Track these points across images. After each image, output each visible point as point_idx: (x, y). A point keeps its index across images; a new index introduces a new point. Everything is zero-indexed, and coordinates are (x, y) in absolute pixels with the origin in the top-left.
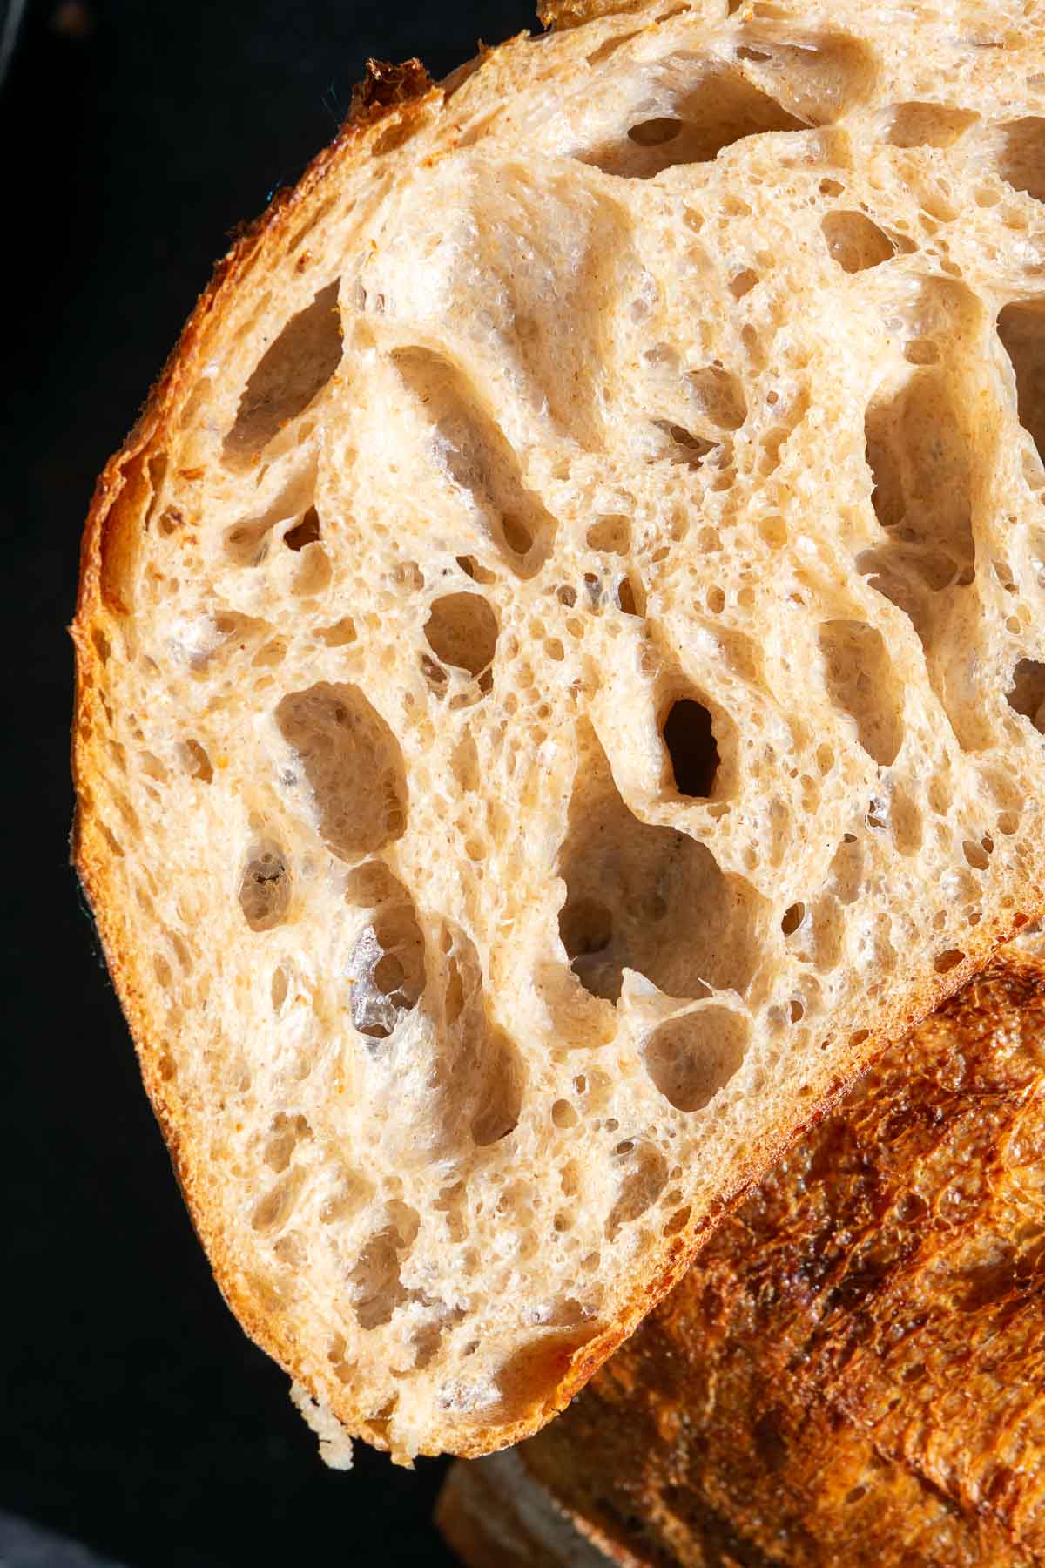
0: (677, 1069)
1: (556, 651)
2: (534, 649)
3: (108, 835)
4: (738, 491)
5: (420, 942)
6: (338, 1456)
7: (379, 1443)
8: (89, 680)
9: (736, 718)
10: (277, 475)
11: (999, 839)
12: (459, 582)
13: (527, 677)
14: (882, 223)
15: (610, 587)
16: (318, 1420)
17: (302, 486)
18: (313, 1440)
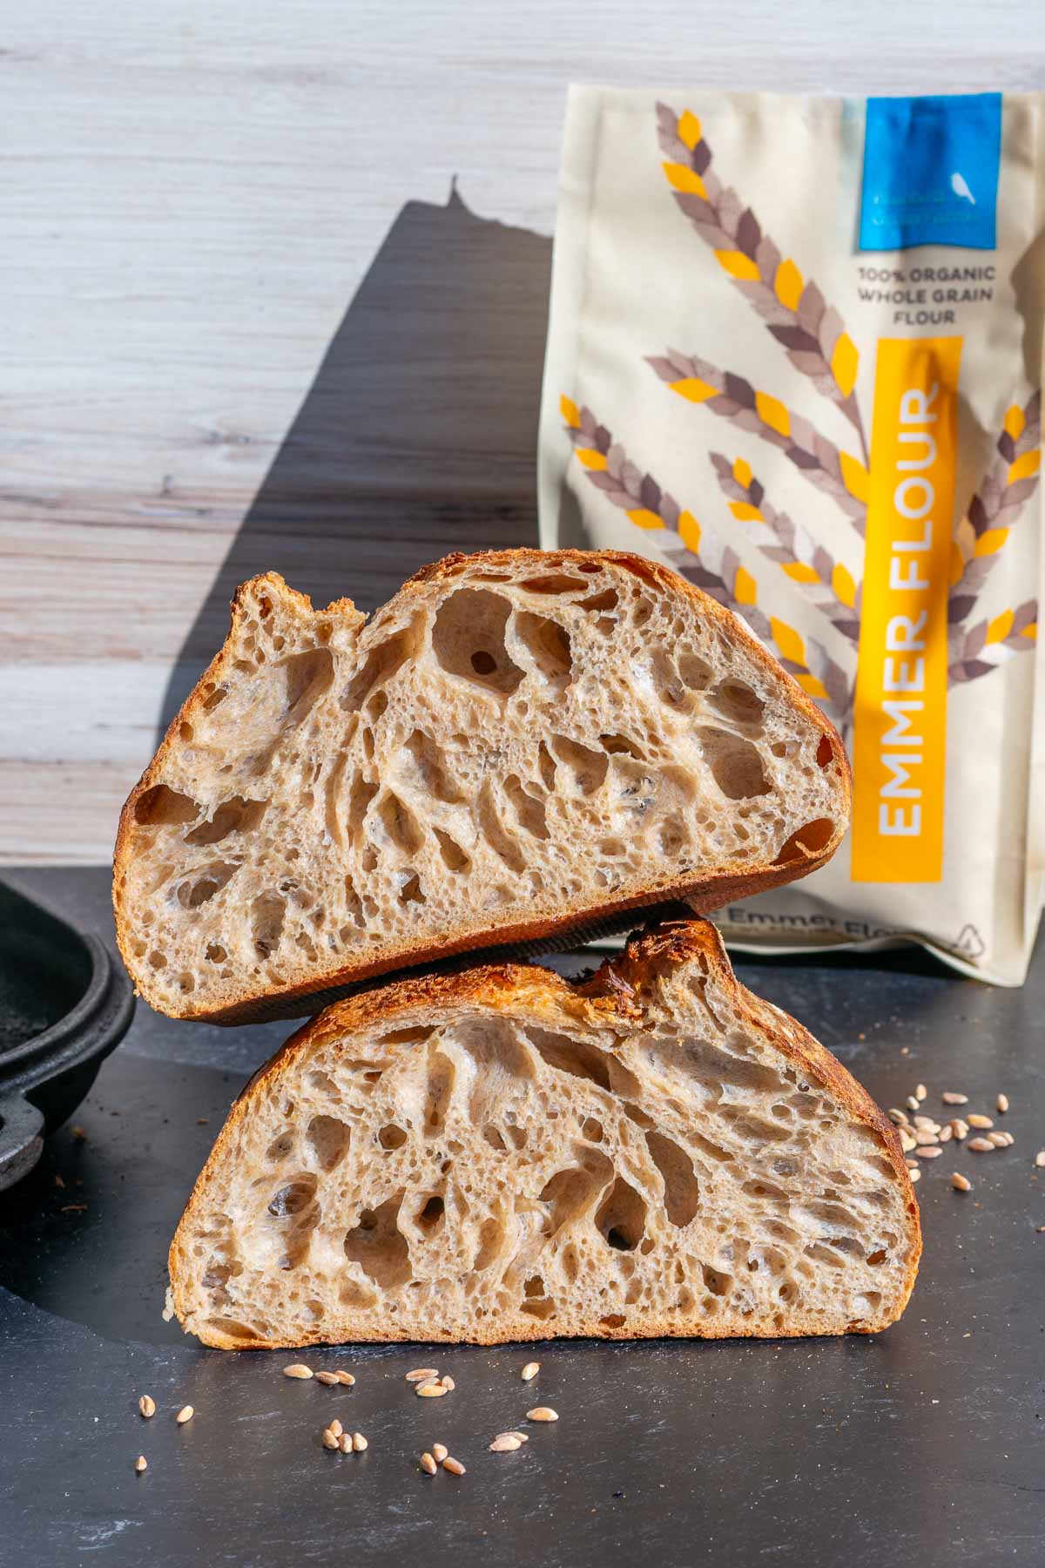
0: (351, 1290)
1: (413, 1163)
2: (408, 1157)
3: (247, 1107)
4: (500, 1167)
5: (309, 1202)
6: (167, 1316)
7: (181, 1320)
8: (279, 1066)
9: (447, 1223)
10: (379, 1057)
11: (489, 1315)
12: (402, 1126)
13: (400, 1162)
14: (604, 1131)
15: (443, 1160)
16: (169, 1302)
17: (385, 1064)
18: (164, 1306)
